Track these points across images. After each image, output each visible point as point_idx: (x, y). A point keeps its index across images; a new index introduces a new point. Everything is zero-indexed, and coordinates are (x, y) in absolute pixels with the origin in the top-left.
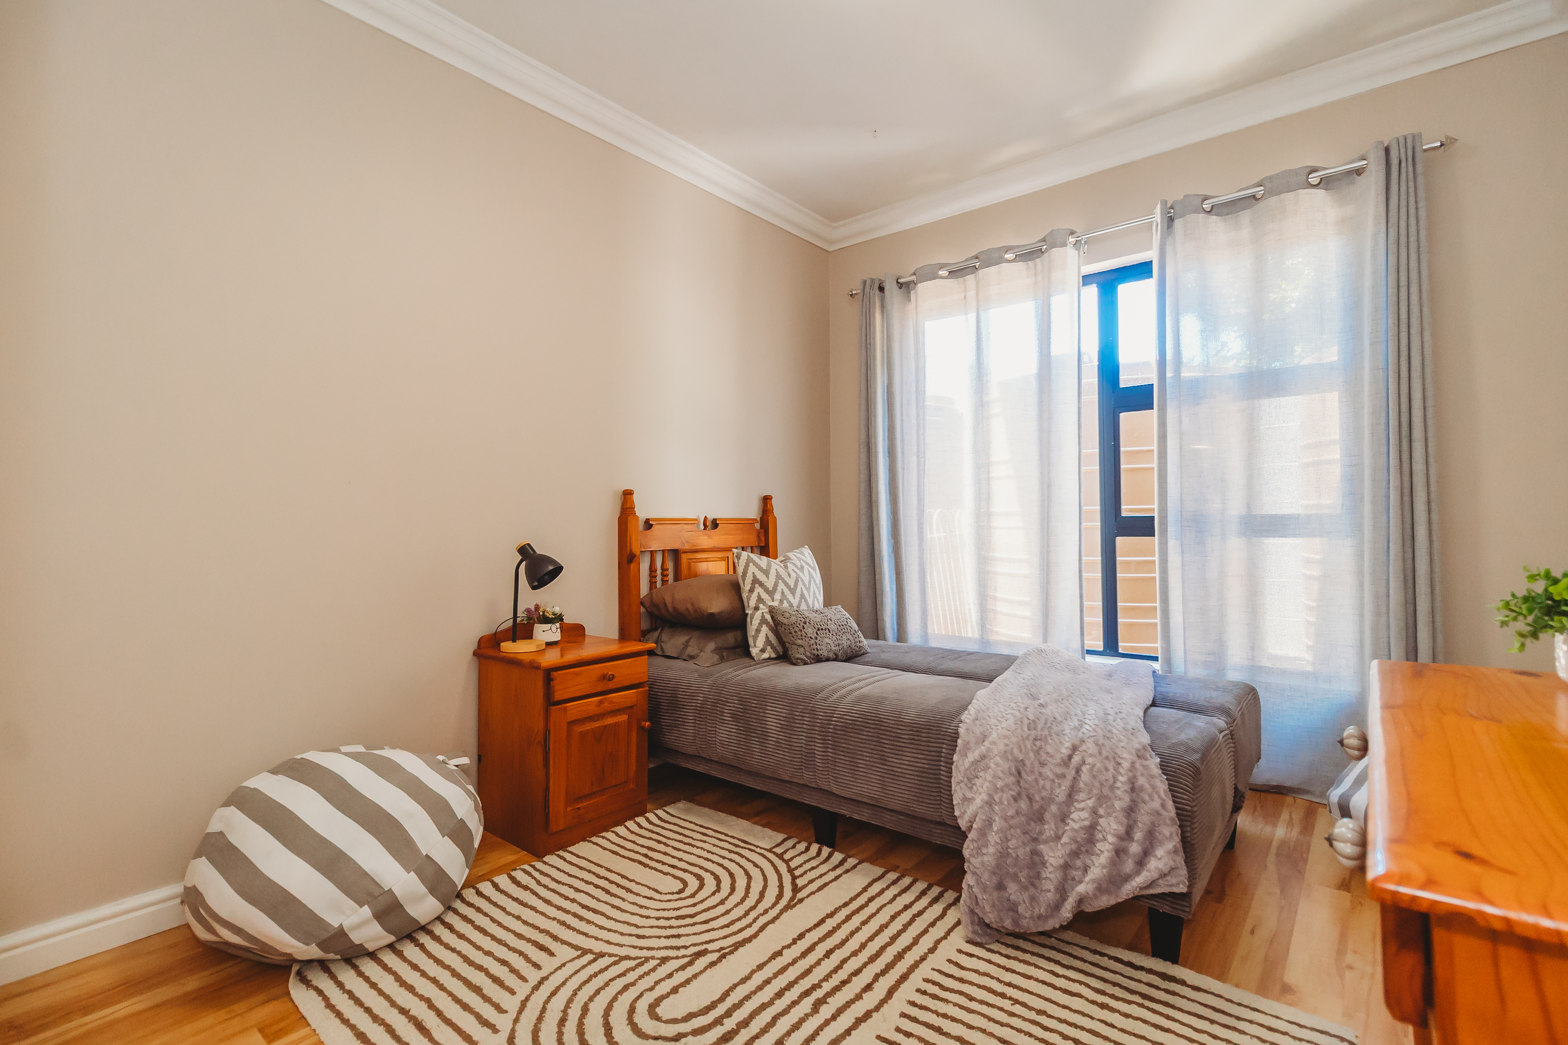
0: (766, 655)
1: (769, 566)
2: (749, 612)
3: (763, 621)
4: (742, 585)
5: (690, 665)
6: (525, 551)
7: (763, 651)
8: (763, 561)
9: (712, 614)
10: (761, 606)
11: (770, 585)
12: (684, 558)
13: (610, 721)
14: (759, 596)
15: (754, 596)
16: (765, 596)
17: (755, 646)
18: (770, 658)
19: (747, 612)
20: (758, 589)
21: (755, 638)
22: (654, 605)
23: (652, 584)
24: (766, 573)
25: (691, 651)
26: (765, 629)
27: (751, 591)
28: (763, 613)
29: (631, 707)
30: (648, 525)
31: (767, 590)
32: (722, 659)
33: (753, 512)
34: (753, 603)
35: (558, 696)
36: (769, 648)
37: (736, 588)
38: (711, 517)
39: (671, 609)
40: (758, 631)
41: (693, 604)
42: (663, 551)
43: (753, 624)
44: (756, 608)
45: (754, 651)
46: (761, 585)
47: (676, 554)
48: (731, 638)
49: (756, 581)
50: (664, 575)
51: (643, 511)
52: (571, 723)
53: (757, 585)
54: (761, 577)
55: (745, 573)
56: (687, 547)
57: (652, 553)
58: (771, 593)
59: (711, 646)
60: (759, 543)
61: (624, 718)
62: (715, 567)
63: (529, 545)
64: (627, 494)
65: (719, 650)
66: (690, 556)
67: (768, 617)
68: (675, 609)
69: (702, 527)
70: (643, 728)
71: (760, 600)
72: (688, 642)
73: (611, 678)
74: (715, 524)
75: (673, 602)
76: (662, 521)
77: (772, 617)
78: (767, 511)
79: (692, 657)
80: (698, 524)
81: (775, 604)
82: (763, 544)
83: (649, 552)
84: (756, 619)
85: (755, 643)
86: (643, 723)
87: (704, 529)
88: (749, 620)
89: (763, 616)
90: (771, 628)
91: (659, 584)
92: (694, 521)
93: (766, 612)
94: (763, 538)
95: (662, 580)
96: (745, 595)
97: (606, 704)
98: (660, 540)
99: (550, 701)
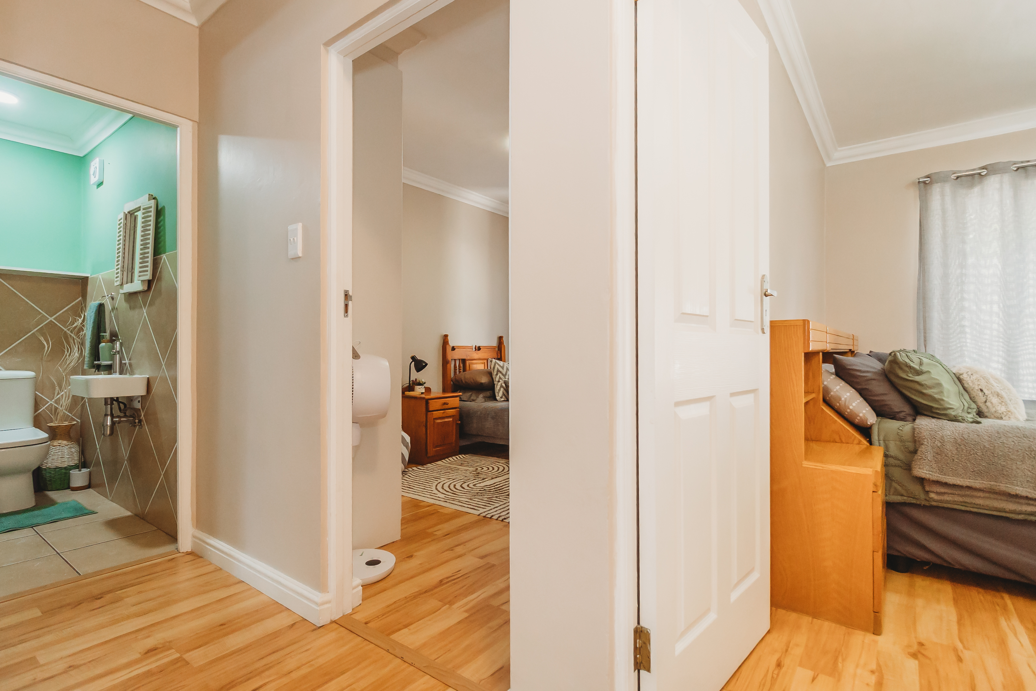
0: (503, 399)
1: (504, 365)
2: (496, 383)
3: (501, 386)
4: (493, 373)
5: (473, 403)
6: (413, 358)
7: (501, 398)
8: (501, 363)
9: (482, 383)
10: (501, 380)
11: (504, 373)
12: (467, 362)
13: (446, 420)
14: (500, 377)
15: (498, 376)
16: (502, 377)
17: (498, 396)
18: (504, 401)
19: (495, 383)
20: (499, 374)
21: (498, 393)
22: (456, 380)
23: (455, 372)
24: (503, 368)
25: (472, 398)
26: (502, 389)
27: (497, 375)
29: (453, 416)
30: (453, 349)
31: (503, 374)
32: (485, 401)
33: (495, 343)
34: (497, 379)
35: (431, 409)
36: (504, 396)
37: (490, 374)
38: (478, 345)
39: (464, 382)
40: (499, 390)
41: (473, 380)
42: (459, 359)
43: (497, 388)
44: (499, 381)
45: (498, 398)
46: (501, 372)
47: (464, 361)
48: (488, 393)
49: (498, 371)
50: (459, 369)
51: (452, 342)
52: (435, 419)
53: (499, 373)
54: (500, 369)
55: (494, 368)
56: (469, 358)
57: (455, 360)
58: (505, 375)
59: (481, 396)
60: (497, 357)
61: (451, 419)
62: (479, 366)
63: (415, 356)
64: (446, 336)
65: (484, 397)
66: (470, 362)
67: (504, 385)
68: (466, 382)
69: (474, 350)
70: (458, 424)
71: (500, 378)
72: (472, 394)
73: (447, 404)
74: (479, 349)
75: (465, 380)
76: (459, 347)
77: (505, 384)
78: (501, 343)
79: (473, 400)
80: (473, 349)
81: (506, 380)
82: (499, 357)
83: (454, 360)
84: (499, 386)
85: (498, 395)
86: (457, 422)
87: (475, 351)
88: (496, 386)
89: (501, 384)
90: (505, 389)
91: (458, 373)
92: (471, 348)
93: (503, 383)
94: (499, 355)
95: (459, 371)
96: (494, 377)
97: (445, 414)
98: (457, 355)
99: (428, 410)
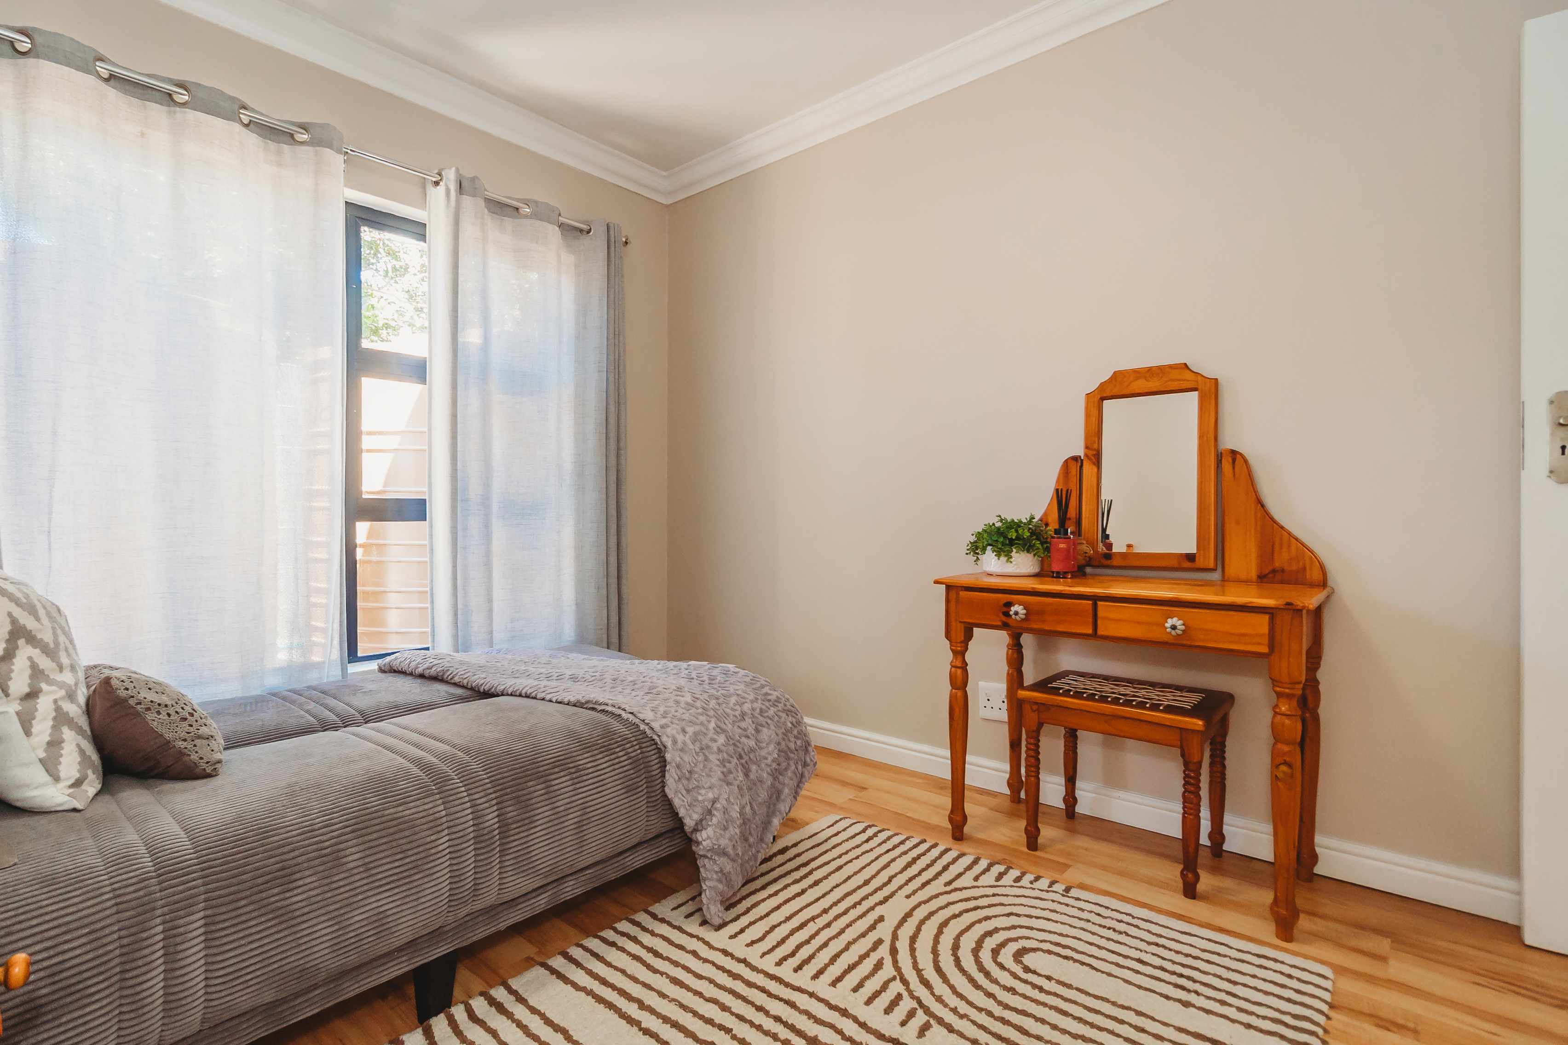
28: (55, 701)
93: (62, 698)
